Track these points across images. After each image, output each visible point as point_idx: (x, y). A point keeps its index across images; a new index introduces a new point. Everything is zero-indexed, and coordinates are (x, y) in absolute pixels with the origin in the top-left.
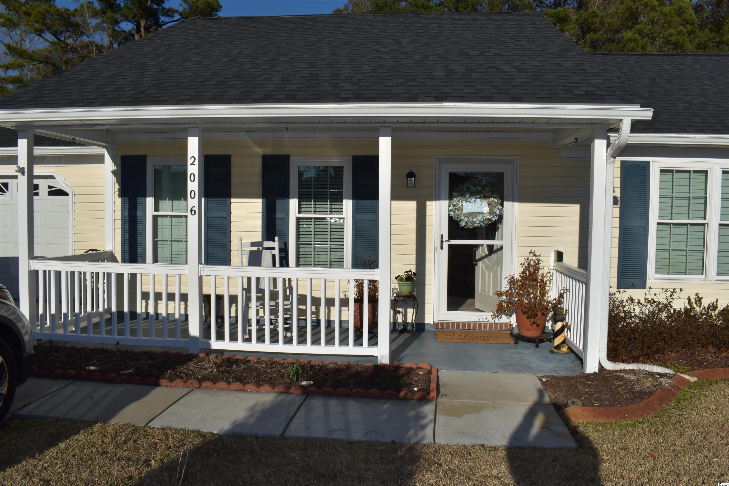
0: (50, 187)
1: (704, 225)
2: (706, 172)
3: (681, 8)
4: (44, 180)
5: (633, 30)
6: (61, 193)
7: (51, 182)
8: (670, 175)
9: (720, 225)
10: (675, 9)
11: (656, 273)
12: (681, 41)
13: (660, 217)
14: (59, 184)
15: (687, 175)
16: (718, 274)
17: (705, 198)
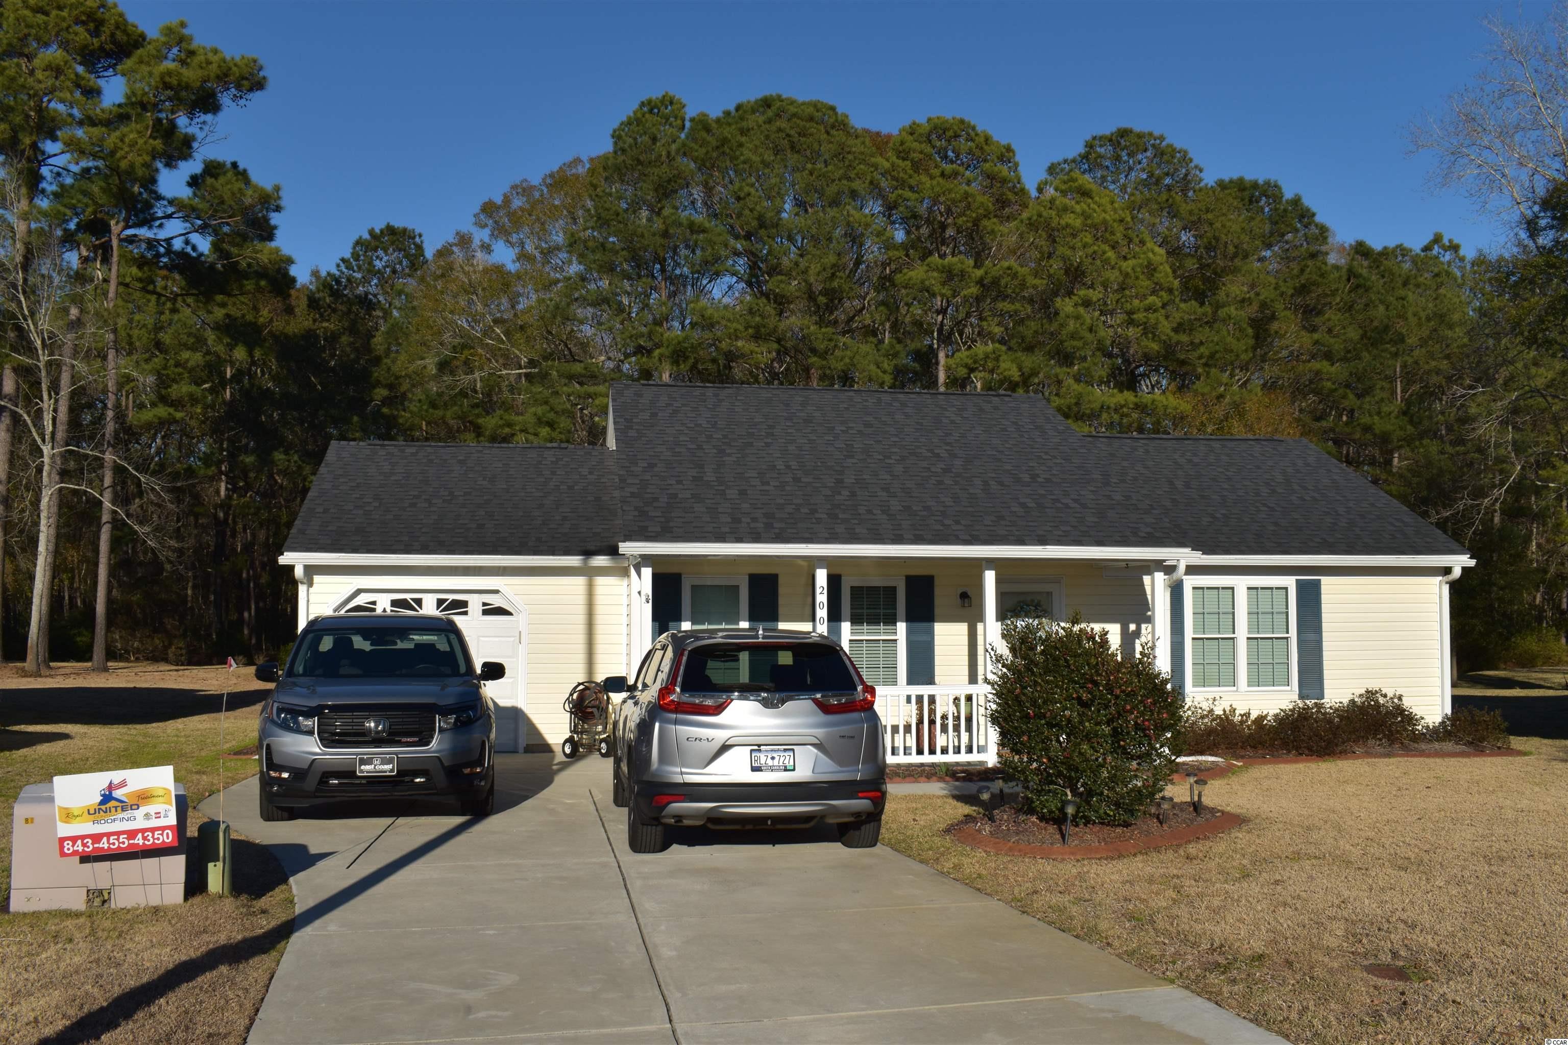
0: (484, 604)
1: (1233, 639)
2: (1233, 589)
3: (1150, 264)
4: (476, 596)
5: (1075, 298)
6: (500, 611)
7: (488, 598)
8: (1201, 591)
9: (1248, 638)
10: (1141, 265)
11: (1194, 686)
12: (1153, 321)
13: (1194, 632)
14: (495, 601)
15: (1216, 592)
16: (1249, 686)
17: (1233, 613)
